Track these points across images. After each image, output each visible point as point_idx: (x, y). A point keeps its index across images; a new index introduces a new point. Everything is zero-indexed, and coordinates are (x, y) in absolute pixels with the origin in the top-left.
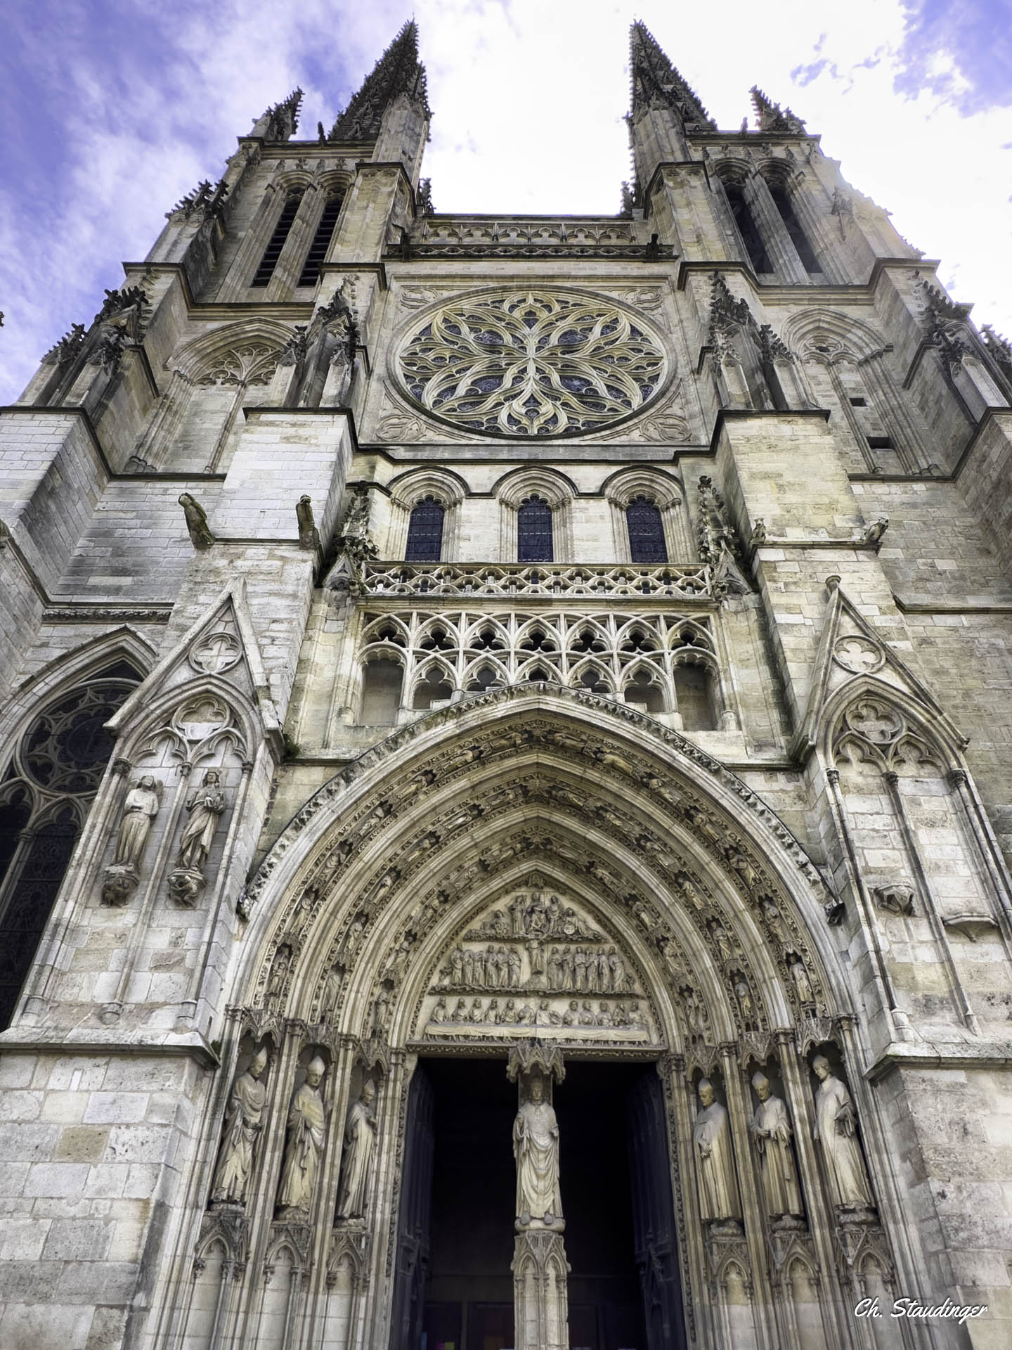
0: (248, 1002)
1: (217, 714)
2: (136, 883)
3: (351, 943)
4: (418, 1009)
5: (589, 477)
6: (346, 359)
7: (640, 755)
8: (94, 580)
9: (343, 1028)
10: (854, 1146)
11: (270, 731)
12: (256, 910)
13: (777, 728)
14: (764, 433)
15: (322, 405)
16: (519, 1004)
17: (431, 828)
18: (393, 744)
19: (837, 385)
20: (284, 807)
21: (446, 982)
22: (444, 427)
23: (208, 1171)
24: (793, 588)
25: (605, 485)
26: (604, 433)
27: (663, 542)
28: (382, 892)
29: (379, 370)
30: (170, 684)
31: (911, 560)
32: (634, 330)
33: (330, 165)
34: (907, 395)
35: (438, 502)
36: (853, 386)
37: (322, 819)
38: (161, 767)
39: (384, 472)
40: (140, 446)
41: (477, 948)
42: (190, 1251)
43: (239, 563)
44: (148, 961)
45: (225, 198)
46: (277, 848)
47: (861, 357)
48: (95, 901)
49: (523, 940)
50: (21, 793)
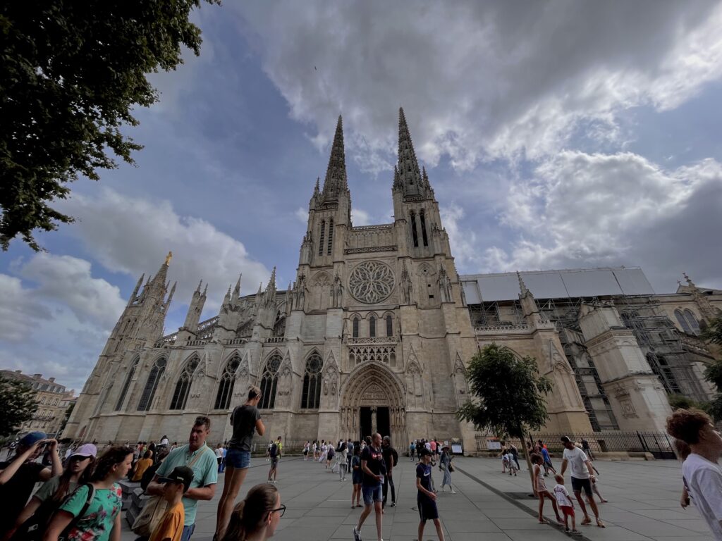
0: (341, 405)
1: (333, 369)
2: (328, 393)
3: (352, 396)
4: (360, 402)
5: (380, 313)
7: (385, 370)
9: (352, 406)
10: (404, 420)
12: (341, 394)
13: (402, 367)
14: (406, 310)
15: (338, 306)
16: (372, 401)
17: (360, 380)
18: (354, 370)
19: (426, 282)
20: (342, 381)
21: (363, 398)
22: (357, 301)
23: (341, 423)
24: (406, 343)
25: (383, 315)
26: (383, 302)
27: (392, 329)
28: (354, 389)
29: (345, 287)
30: (326, 365)
32: (390, 272)
34: (437, 286)
35: (357, 320)
36: (429, 281)
38: (327, 377)
39: (349, 314)
41: (367, 393)
43: (331, 342)
44: (331, 402)
45: (309, 236)
46: (342, 386)
47: (431, 274)
48: (324, 395)
49: (372, 392)
50: (307, 374)
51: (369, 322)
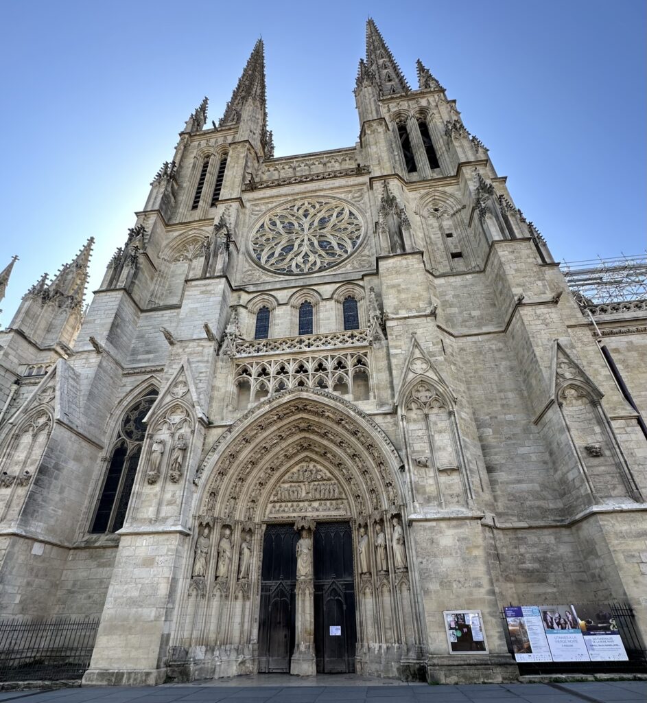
0: (201, 513)
1: (182, 412)
2: (159, 477)
3: (237, 489)
4: (266, 509)
5: (327, 290)
6: (225, 251)
7: (338, 412)
8: (140, 357)
9: (237, 518)
10: (402, 547)
11: (199, 418)
12: (201, 482)
13: (389, 397)
14: (395, 265)
15: (215, 275)
16: (301, 504)
17: (264, 445)
18: (246, 417)
19: (441, 228)
20: (209, 444)
21: (276, 499)
22: (269, 273)
23: (190, 568)
24: (399, 337)
25: (333, 294)
26: (335, 268)
27: (357, 316)
28: (248, 470)
29: (242, 249)
30: (164, 403)
31: (461, 313)
32: (351, 213)
33: (221, 141)
34: (469, 230)
35: (267, 308)
36: (448, 227)
37: (222, 447)
38: (164, 434)
39: (245, 298)
40: (152, 295)
41: (286, 486)
42: (186, 591)
43: (187, 350)
44: (165, 503)
45: (175, 169)
46: (206, 459)
47: (452, 212)
48: (146, 484)
49: (303, 482)
50: (123, 443)
51: (297, 313)
